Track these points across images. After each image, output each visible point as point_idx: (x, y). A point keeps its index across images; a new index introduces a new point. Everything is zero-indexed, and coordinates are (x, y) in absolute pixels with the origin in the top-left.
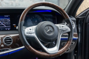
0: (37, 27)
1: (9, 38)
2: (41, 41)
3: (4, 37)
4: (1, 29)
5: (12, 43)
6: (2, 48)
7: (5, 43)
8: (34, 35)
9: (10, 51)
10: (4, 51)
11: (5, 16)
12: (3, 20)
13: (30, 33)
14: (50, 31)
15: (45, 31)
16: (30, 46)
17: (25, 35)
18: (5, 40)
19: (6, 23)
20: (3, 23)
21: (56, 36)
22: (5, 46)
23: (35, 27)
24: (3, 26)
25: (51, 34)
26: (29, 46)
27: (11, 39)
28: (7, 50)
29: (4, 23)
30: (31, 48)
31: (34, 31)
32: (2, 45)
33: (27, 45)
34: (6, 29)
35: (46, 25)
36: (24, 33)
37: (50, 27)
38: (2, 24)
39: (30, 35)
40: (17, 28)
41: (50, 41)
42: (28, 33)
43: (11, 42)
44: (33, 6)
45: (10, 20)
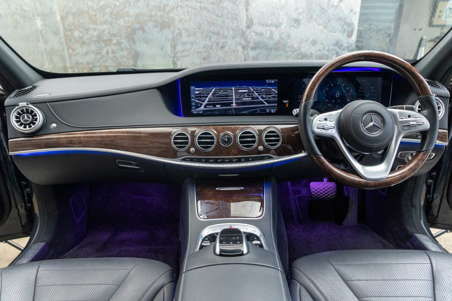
0: (342, 112)
1: (276, 133)
2: (348, 148)
3: (265, 129)
4: (258, 109)
5: (280, 144)
6: (259, 152)
7: (266, 144)
8: (334, 133)
9: (275, 161)
10: (262, 158)
11: (267, 81)
12: (263, 90)
13: (324, 129)
14: (374, 125)
15: (361, 125)
16: (323, 158)
17: (313, 132)
18: (266, 136)
19: (269, 98)
20: (262, 98)
21: (387, 140)
22: (267, 150)
23: (335, 113)
24: (261, 103)
25: (376, 134)
26: (319, 158)
27: (278, 136)
28: (270, 158)
29: (264, 96)
30: (323, 162)
31: (334, 122)
32: (261, 148)
33: (316, 154)
34: (268, 111)
35: (366, 111)
36: (312, 128)
37: (374, 117)
38: (261, 99)
39: (323, 132)
40: (295, 111)
41: (370, 150)
42: (319, 128)
43: (278, 141)
44: (337, 62)
45: (276, 92)
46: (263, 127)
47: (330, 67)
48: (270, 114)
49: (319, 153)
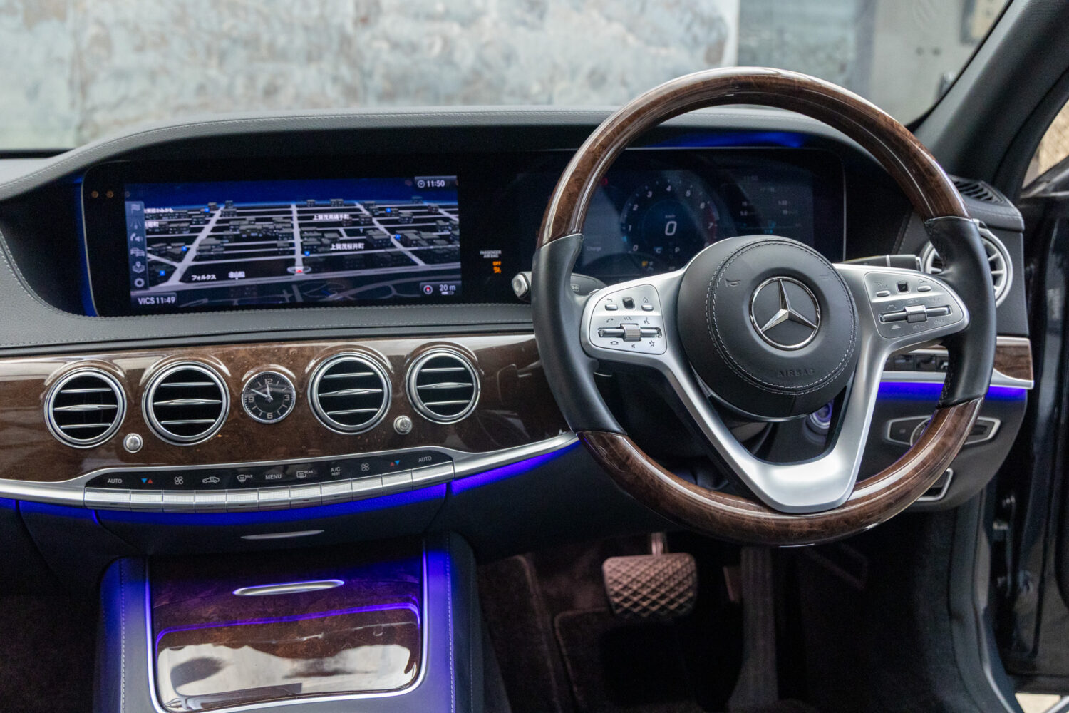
0: (683, 276)
1: (459, 364)
2: (711, 404)
3: (416, 354)
4: (389, 284)
5: (473, 404)
6: (399, 439)
7: (422, 406)
8: (659, 350)
9: (461, 468)
10: (409, 463)
11: (421, 182)
12: (406, 213)
13: (622, 336)
15: (749, 320)
16: (625, 442)
17: (587, 350)
18: (422, 378)
19: (431, 242)
20: (405, 242)
21: (839, 367)
22: (425, 431)
23: (661, 282)
24: (402, 260)
25: (800, 349)
26: (614, 441)
27: (464, 376)
28: (439, 459)
29: (411, 235)
30: (629, 456)
31: (657, 313)
32: (403, 422)
33: (600, 429)
34: (428, 289)
35: (763, 269)
36: (581, 334)
37: (792, 291)
38: (399, 247)
39: (622, 346)
40: (522, 282)
41: (785, 404)
42: (606, 335)
43: (467, 393)
45: (455, 218)
46: (406, 346)
47: (631, 120)
48: (436, 298)
49: (612, 424)
